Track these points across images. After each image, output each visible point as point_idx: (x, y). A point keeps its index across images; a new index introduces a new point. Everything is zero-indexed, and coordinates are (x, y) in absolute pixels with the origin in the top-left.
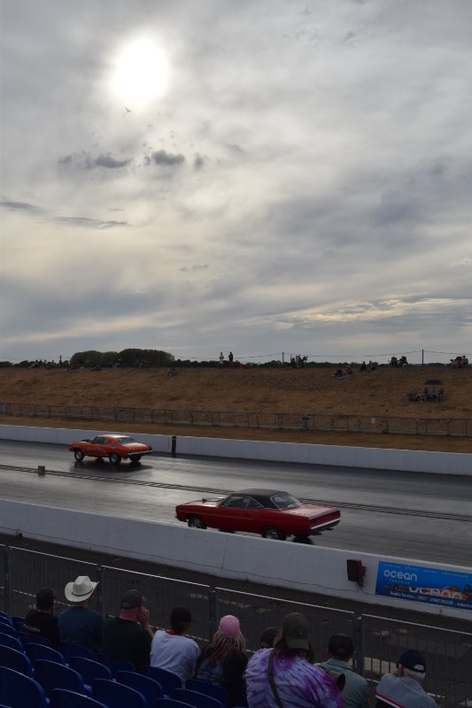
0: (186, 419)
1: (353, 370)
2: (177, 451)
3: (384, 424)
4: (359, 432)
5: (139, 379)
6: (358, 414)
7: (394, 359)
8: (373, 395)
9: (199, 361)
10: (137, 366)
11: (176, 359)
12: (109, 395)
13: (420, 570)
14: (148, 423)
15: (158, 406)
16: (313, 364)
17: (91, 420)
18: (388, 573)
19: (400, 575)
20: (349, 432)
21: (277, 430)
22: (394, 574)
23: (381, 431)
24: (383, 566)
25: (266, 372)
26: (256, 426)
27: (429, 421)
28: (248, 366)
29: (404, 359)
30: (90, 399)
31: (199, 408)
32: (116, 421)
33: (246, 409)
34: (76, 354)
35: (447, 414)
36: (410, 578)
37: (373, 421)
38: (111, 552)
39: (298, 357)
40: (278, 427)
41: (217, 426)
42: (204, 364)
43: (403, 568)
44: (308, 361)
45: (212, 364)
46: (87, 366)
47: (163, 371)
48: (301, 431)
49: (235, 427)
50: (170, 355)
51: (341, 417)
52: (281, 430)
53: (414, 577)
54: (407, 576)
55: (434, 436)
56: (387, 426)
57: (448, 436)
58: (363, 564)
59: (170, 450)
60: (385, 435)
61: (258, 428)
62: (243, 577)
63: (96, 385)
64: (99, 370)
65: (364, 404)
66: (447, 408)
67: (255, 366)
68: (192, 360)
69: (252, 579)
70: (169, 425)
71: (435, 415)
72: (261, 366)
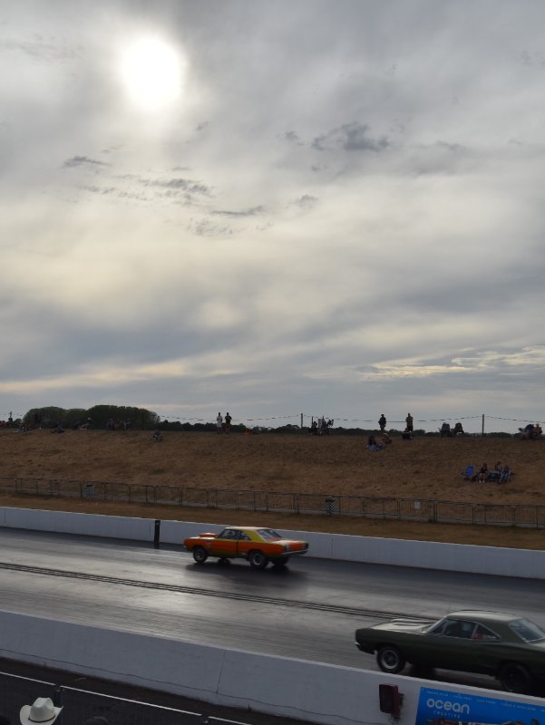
0: (173, 499)
1: (392, 438)
2: (162, 539)
3: (432, 510)
4: (399, 520)
5: (113, 444)
6: (397, 496)
7: (446, 426)
8: (417, 472)
9: (192, 423)
10: (112, 428)
11: (162, 420)
12: (74, 464)
13: (474, 700)
14: (124, 502)
15: (138, 480)
16: (341, 431)
17: (50, 496)
18: (432, 703)
19: (448, 706)
20: (385, 520)
21: (291, 515)
22: (439, 704)
23: (426, 519)
24: (425, 693)
25: (279, 439)
26: (265, 509)
27: (488, 507)
28: (255, 431)
29: (459, 426)
30: (49, 470)
31: (191, 484)
32: (82, 499)
33: (252, 487)
34: (32, 411)
35: (513, 499)
36: (460, 710)
37: (417, 505)
38: (73, 669)
39: (322, 421)
40: (293, 511)
41: (213, 508)
42: (199, 427)
43: (451, 696)
44: (335, 426)
45: (209, 428)
46: (44, 426)
47: (146, 435)
48: (323, 516)
49: (238, 510)
50: (154, 415)
51: (375, 500)
52: (298, 514)
53: (465, 709)
54: (456, 707)
55: (496, 527)
56: (435, 513)
57: (513, 527)
58: (400, 691)
59: (152, 538)
60: (433, 525)
61: (267, 512)
62: (244, 704)
63: (56, 452)
64: (60, 432)
65: (404, 484)
66: (514, 491)
67: (265, 431)
68: (182, 422)
69: (256, 707)
70: (153, 505)
71: (496, 500)
72: (273, 431)
